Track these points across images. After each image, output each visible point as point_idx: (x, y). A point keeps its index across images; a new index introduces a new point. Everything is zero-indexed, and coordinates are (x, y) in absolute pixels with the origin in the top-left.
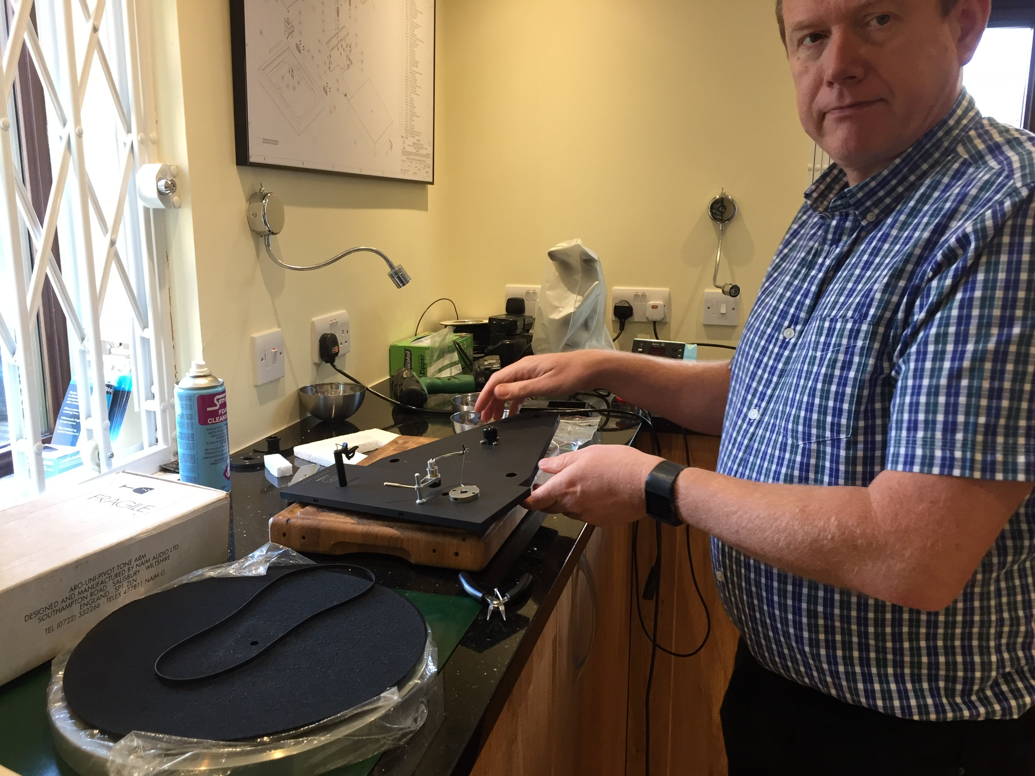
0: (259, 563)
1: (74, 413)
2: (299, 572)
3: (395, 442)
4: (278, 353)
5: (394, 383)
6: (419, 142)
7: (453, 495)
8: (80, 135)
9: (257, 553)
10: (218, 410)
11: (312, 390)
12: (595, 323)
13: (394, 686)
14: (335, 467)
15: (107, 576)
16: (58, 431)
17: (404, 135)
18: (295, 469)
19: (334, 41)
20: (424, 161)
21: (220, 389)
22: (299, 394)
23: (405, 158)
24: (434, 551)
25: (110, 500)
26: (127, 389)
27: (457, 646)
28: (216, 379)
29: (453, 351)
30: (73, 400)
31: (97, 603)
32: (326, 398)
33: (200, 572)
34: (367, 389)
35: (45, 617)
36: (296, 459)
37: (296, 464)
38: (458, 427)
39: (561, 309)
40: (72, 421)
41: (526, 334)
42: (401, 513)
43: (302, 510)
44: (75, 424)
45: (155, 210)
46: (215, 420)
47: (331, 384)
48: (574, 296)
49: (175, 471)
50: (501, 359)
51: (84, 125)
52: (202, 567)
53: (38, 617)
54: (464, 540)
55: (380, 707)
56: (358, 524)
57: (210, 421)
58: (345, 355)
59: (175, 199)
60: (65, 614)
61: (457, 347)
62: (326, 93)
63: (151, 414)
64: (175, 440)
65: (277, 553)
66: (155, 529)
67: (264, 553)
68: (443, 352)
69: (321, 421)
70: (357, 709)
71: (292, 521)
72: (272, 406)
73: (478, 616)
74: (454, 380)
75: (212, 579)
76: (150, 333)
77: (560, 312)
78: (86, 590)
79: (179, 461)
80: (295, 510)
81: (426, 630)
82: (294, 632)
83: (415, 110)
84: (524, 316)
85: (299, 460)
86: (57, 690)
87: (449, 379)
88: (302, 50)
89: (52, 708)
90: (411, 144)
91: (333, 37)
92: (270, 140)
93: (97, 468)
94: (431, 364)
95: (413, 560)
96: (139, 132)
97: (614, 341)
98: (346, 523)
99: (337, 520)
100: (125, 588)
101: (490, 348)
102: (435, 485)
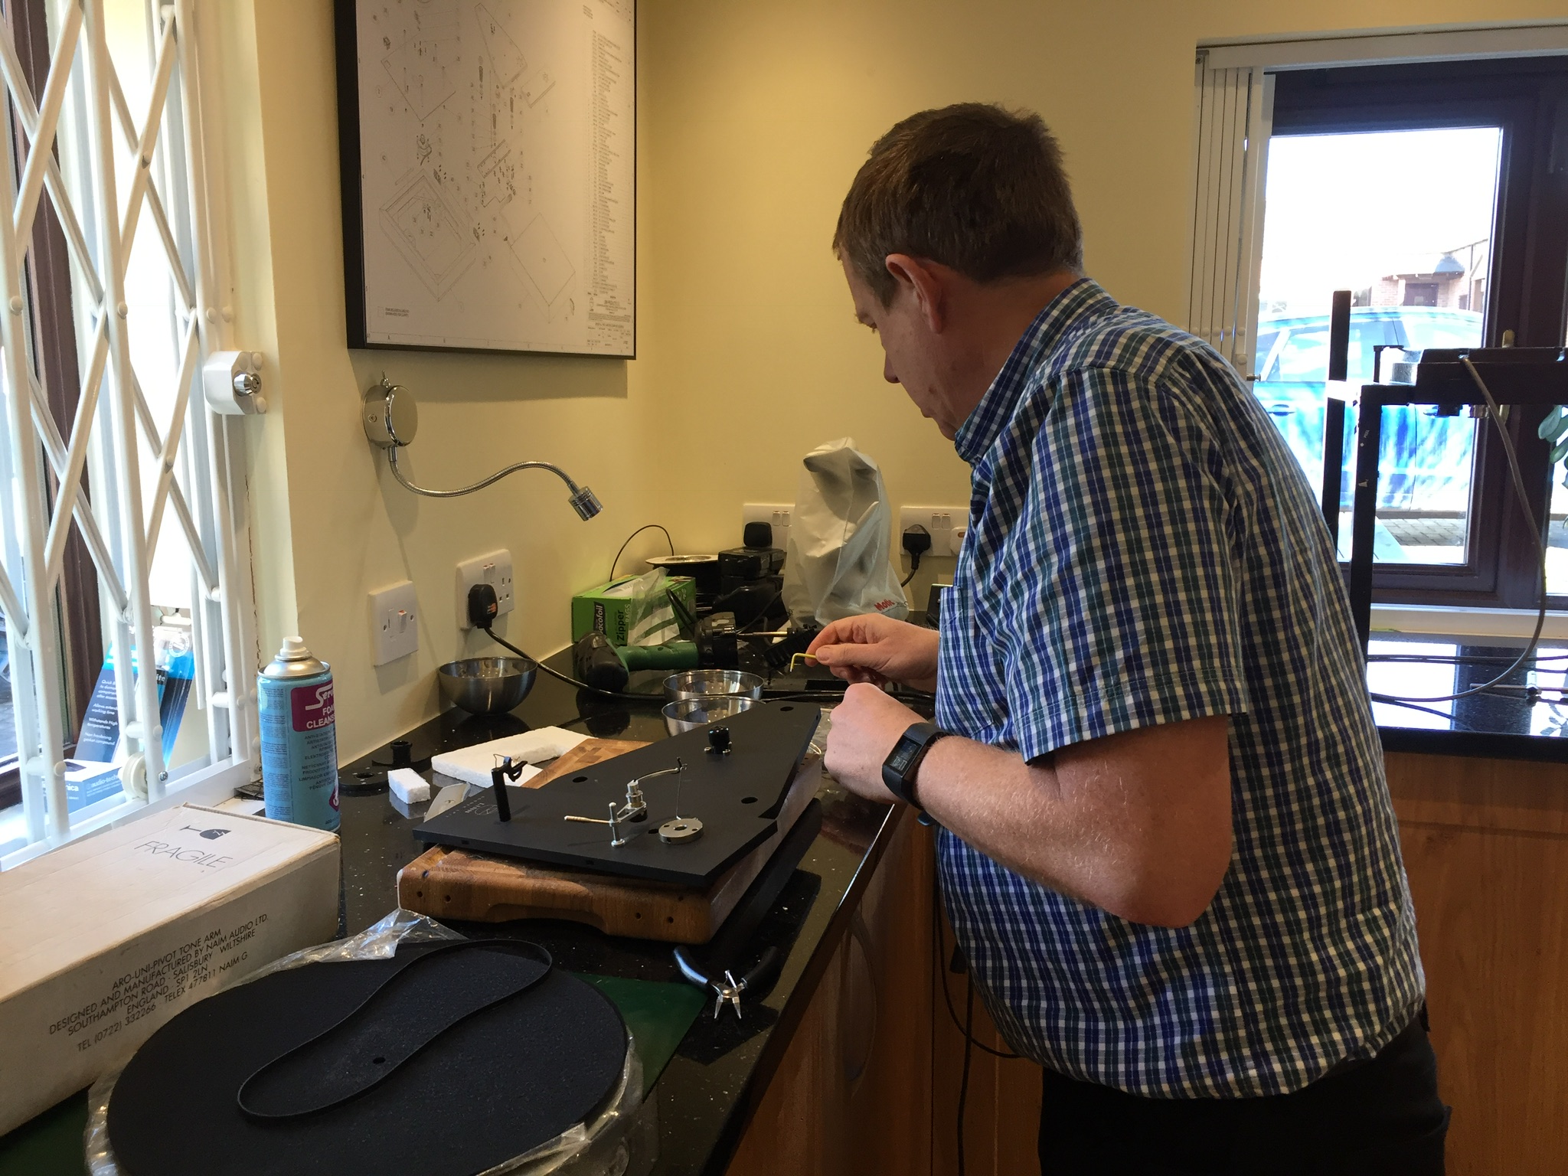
0: (384, 940)
1: (108, 712)
2: (440, 952)
3: (580, 748)
4: (409, 618)
5: (579, 654)
6: (613, 300)
7: (666, 832)
8: (122, 315)
9: (382, 925)
10: (321, 709)
11: (458, 668)
12: (874, 561)
13: (578, 1122)
14: (493, 792)
15: (165, 963)
16: (85, 740)
17: (591, 290)
18: (435, 791)
19: (490, 164)
20: (622, 327)
21: (325, 678)
22: (438, 675)
23: (592, 324)
24: (638, 916)
25: (166, 849)
26: (186, 676)
27: (673, 1056)
28: (318, 663)
29: (666, 605)
30: (106, 693)
31: (151, 1004)
32: (479, 682)
33: (299, 954)
34: (539, 666)
35: (77, 1027)
36: (435, 775)
37: (435, 782)
38: (673, 724)
39: (824, 542)
40: (105, 725)
41: (774, 576)
42: (591, 861)
43: (446, 856)
44: (109, 728)
45: (229, 417)
46: (317, 724)
47: (487, 659)
48: (843, 523)
49: (258, 796)
50: (736, 618)
51: (129, 300)
52: (301, 947)
53: (68, 1026)
54: (681, 899)
55: (559, 1153)
56: (528, 877)
57: (310, 725)
58: (505, 614)
59: (259, 400)
60: (107, 1021)
61: (671, 598)
62: (478, 237)
63: (221, 713)
64: (258, 750)
65: (409, 924)
66: (233, 893)
67: (392, 924)
68: (651, 606)
69: (471, 714)
70: (527, 1156)
71: (431, 873)
72: (400, 695)
73: (701, 1012)
74: (668, 650)
75: (316, 964)
76: (220, 595)
77: (824, 546)
78: (135, 986)
79: (264, 781)
80: (435, 857)
81: (626, 1036)
82: (435, 1044)
83: (608, 254)
84: (771, 550)
85: (440, 777)
86: (98, 1134)
87: (660, 649)
88: (442, 179)
89: (92, 1160)
90: (603, 303)
91: (487, 158)
92: (397, 310)
93: (142, 795)
94: (633, 624)
95: (607, 929)
96: (206, 306)
97: (903, 585)
98: (509, 876)
99: (497, 871)
100: (191, 980)
101: (721, 598)
102: (638, 818)
